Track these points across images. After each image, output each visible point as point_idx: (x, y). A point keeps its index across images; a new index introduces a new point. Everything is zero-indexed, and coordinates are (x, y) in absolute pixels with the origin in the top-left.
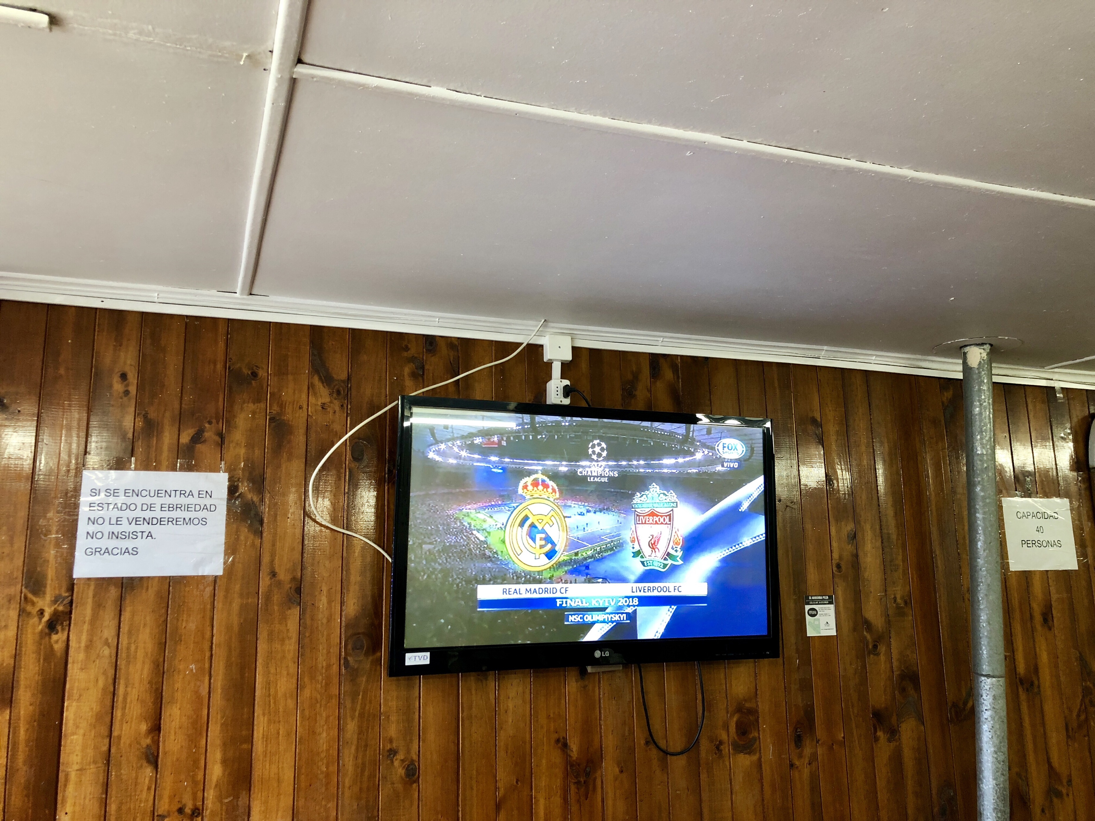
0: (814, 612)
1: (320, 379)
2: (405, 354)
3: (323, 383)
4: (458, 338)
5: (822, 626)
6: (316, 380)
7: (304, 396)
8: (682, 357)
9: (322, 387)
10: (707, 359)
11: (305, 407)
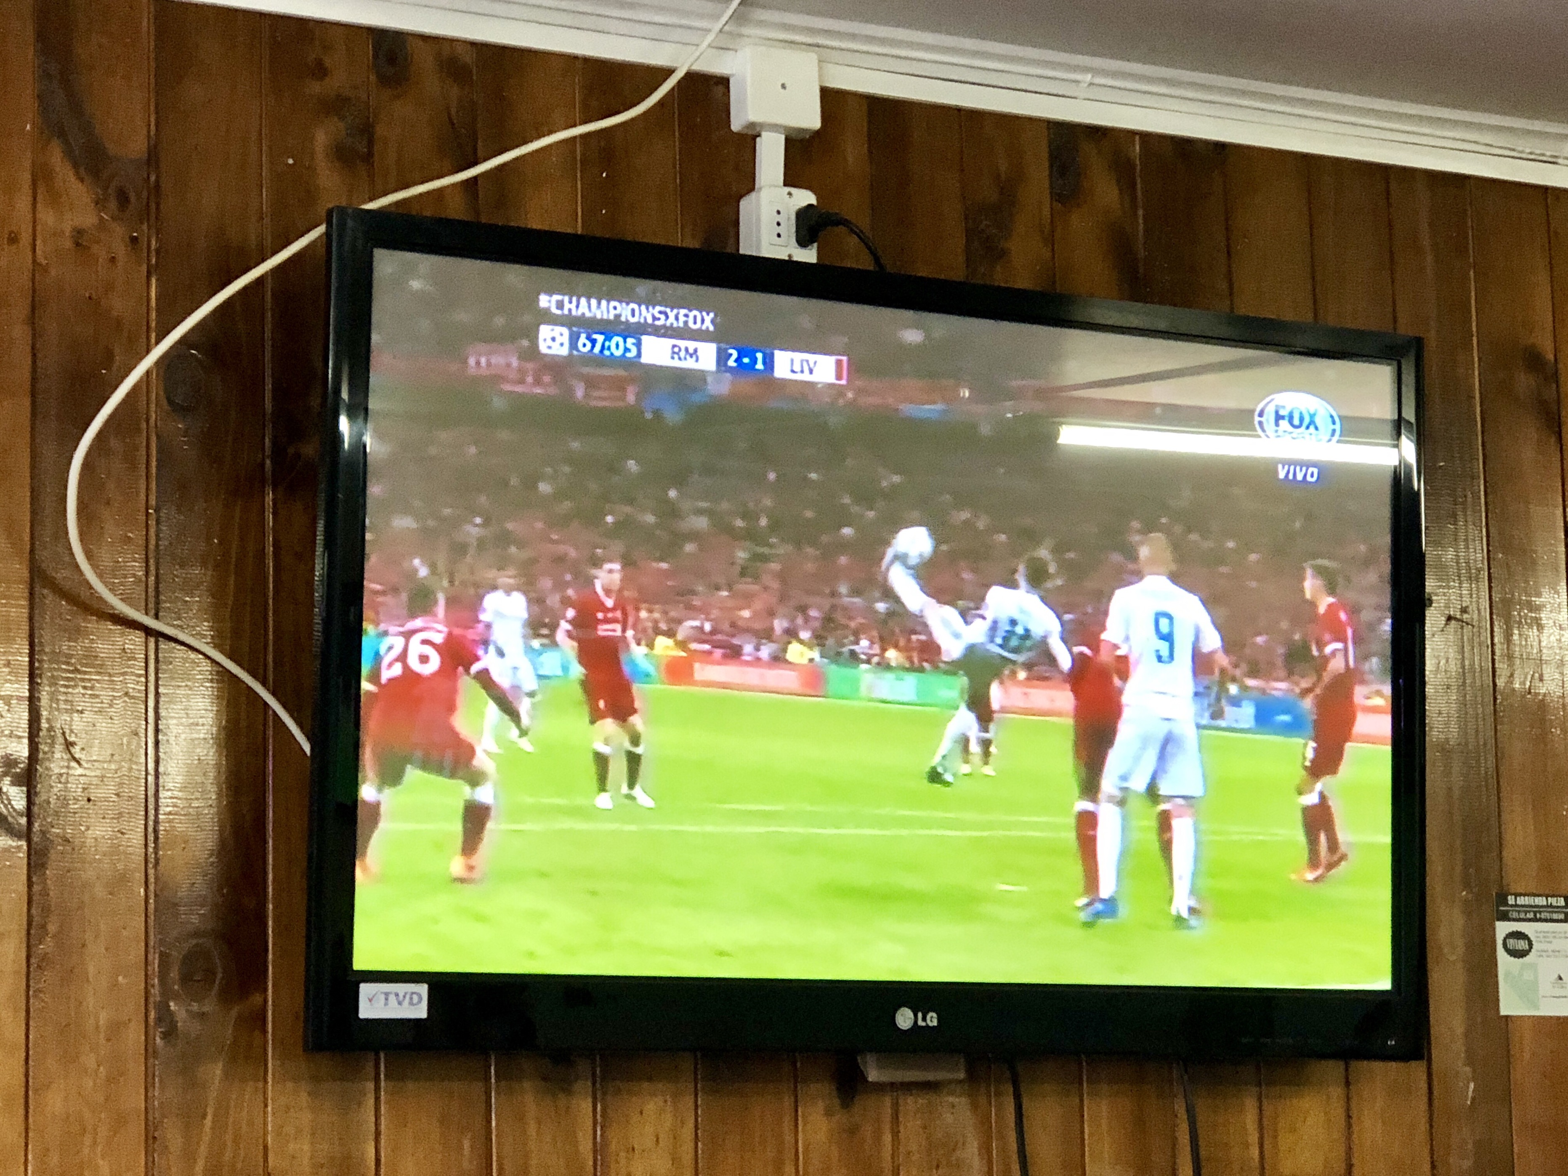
0: (1522, 945)
1: (69, 153)
2: (315, 88)
3: (76, 166)
4: (473, 44)
5: (1546, 986)
6: (56, 157)
7: (23, 203)
8: (1146, 137)
9: (73, 179)
10: (1221, 147)
11: (25, 238)
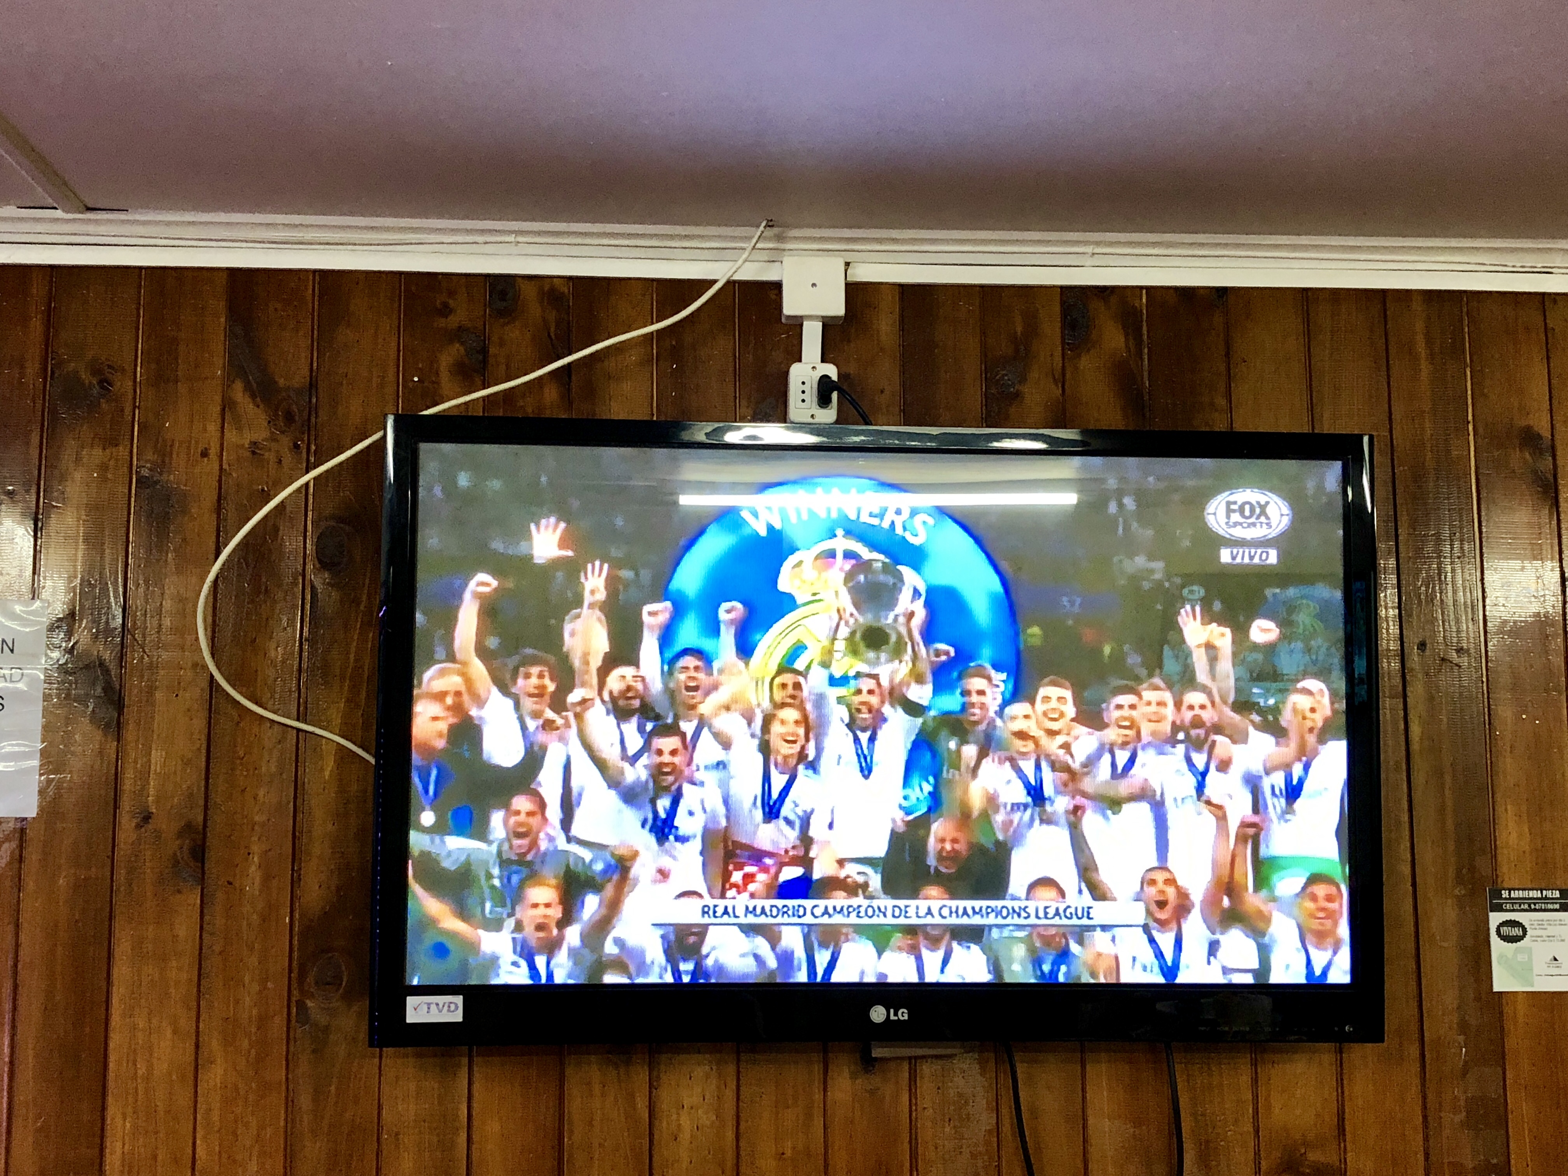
0: (1517, 932)
1: (248, 387)
2: (441, 322)
3: (253, 396)
4: (570, 278)
5: (1540, 964)
6: (238, 392)
7: (213, 428)
8: (1151, 290)
9: (251, 406)
10: (1222, 292)
11: (213, 451)
